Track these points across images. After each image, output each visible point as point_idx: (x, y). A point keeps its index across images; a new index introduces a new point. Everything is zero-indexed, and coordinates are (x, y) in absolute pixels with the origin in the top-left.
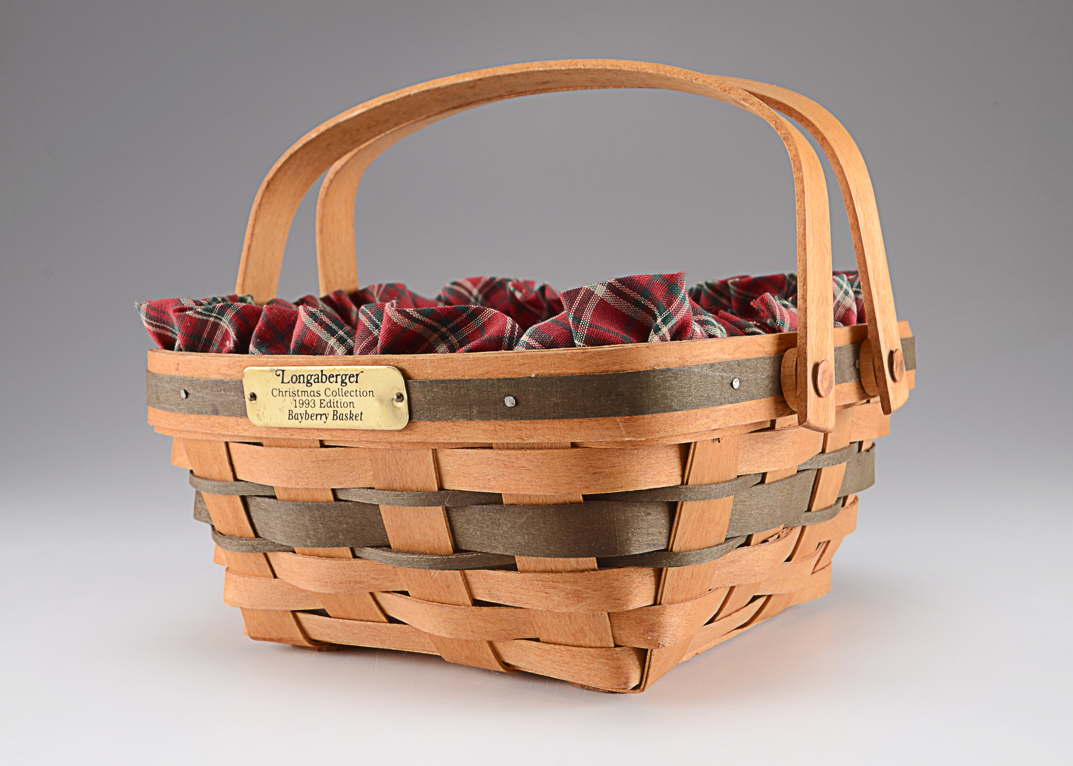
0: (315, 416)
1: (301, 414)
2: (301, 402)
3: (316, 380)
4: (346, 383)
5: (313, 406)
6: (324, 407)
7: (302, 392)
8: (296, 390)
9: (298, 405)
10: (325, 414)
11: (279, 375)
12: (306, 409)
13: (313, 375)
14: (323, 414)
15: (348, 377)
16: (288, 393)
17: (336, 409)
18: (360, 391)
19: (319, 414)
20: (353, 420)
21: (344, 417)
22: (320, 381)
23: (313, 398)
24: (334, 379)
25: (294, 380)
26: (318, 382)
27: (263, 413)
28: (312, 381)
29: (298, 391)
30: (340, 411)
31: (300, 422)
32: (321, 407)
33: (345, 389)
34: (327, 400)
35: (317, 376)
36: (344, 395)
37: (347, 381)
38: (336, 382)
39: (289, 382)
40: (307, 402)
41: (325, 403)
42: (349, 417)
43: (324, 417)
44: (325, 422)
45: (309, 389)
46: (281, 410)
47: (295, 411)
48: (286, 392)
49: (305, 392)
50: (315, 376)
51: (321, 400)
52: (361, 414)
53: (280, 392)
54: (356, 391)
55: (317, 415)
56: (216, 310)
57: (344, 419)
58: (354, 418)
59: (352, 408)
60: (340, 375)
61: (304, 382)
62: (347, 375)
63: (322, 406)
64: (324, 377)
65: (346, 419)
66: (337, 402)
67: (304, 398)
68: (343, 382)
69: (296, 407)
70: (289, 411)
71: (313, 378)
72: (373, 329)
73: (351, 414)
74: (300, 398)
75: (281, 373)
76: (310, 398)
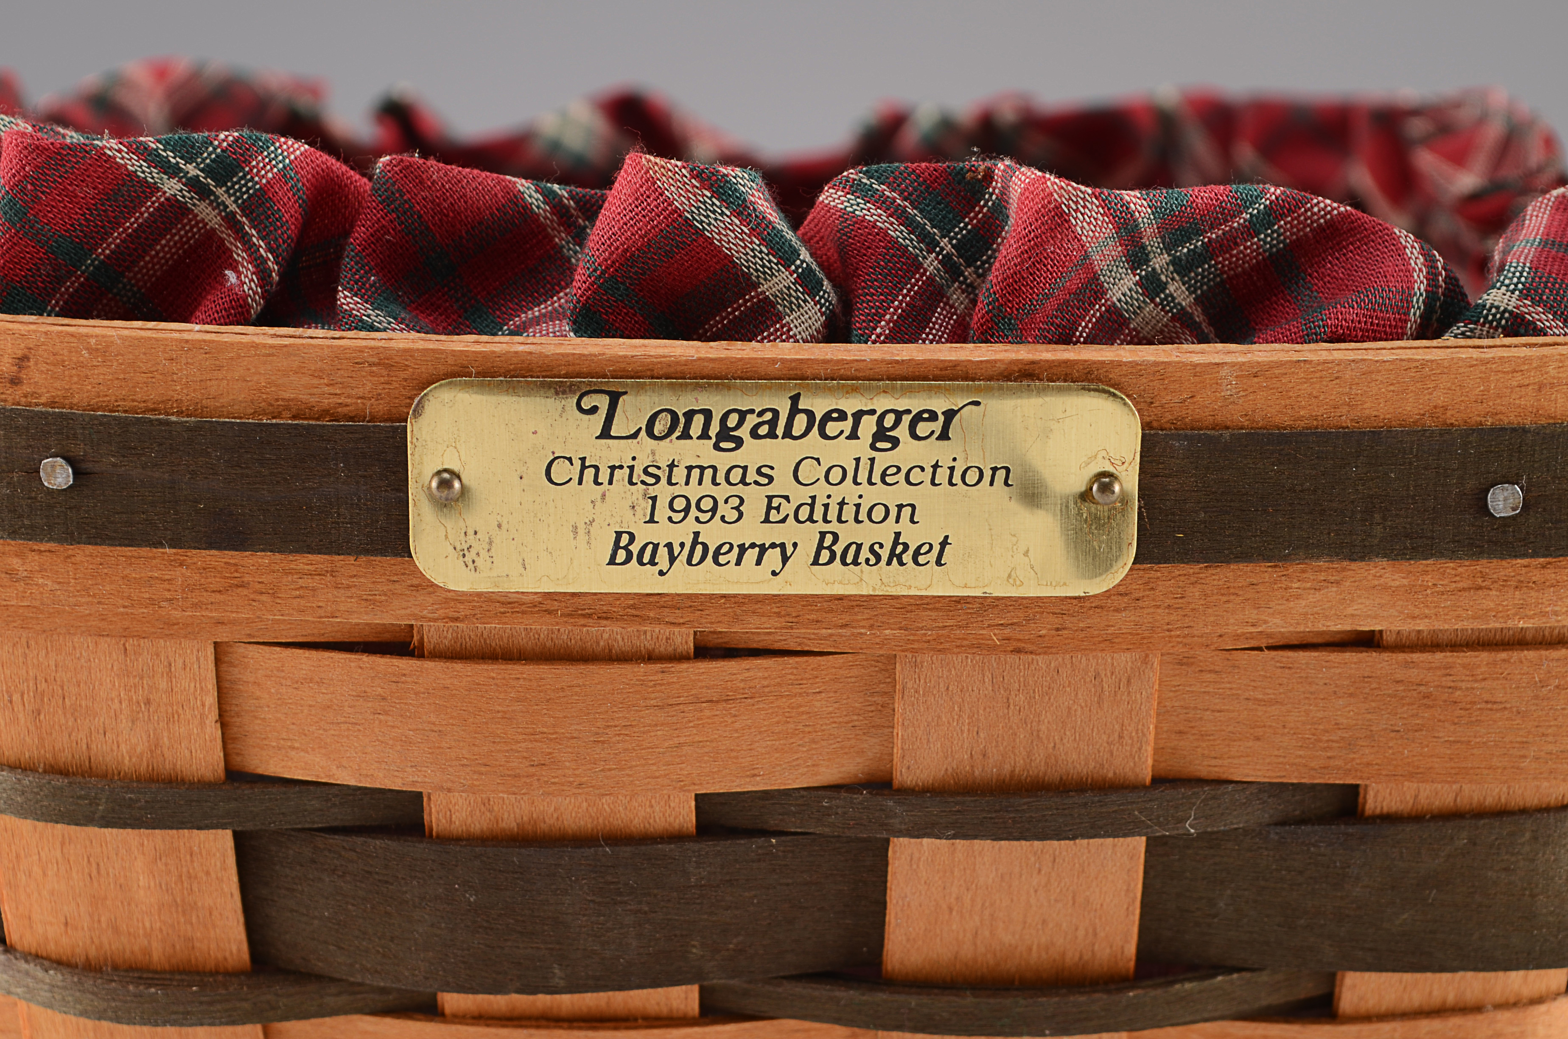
0: (736, 550)
1: (669, 546)
2: (680, 504)
3: (764, 430)
4: (895, 441)
5: (733, 515)
6: (783, 521)
7: (690, 468)
8: (664, 464)
9: (662, 512)
10: (783, 546)
11: (594, 410)
12: (698, 527)
13: (752, 411)
14: (773, 546)
15: (906, 419)
16: (621, 475)
17: (834, 526)
18: (952, 469)
19: (753, 546)
20: (901, 564)
21: (865, 553)
22: (780, 431)
23: (740, 490)
24: (847, 426)
25: (659, 428)
26: (772, 435)
27: (491, 543)
28: (744, 432)
29: (672, 466)
30: (848, 533)
31: (661, 573)
32: (767, 520)
33: (883, 460)
34: (800, 495)
35: (768, 416)
36: (876, 478)
37: (902, 432)
38: (853, 435)
39: (635, 436)
40: (707, 504)
41: (788, 509)
42: (885, 554)
43: (773, 557)
44: (774, 573)
45: (723, 461)
46: (581, 531)
47: (645, 534)
48: (613, 468)
49: (702, 469)
50: (760, 414)
51: (770, 498)
52: (944, 543)
53: (584, 467)
54: (936, 467)
55: (743, 549)
56: (209, 155)
57: (861, 559)
58: (907, 558)
59: (905, 525)
60: (872, 412)
61: (704, 435)
62: (908, 412)
63: (774, 516)
64: (801, 421)
65: (873, 561)
66: (842, 504)
67: (694, 492)
68: (881, 434)
69: (652, 521)
70: (619, 534)
71: (751, 420)
72: (921, 250)
73: (896, 543)
74: (676, 490)
75: (603, 402)
76: (722, 492)
